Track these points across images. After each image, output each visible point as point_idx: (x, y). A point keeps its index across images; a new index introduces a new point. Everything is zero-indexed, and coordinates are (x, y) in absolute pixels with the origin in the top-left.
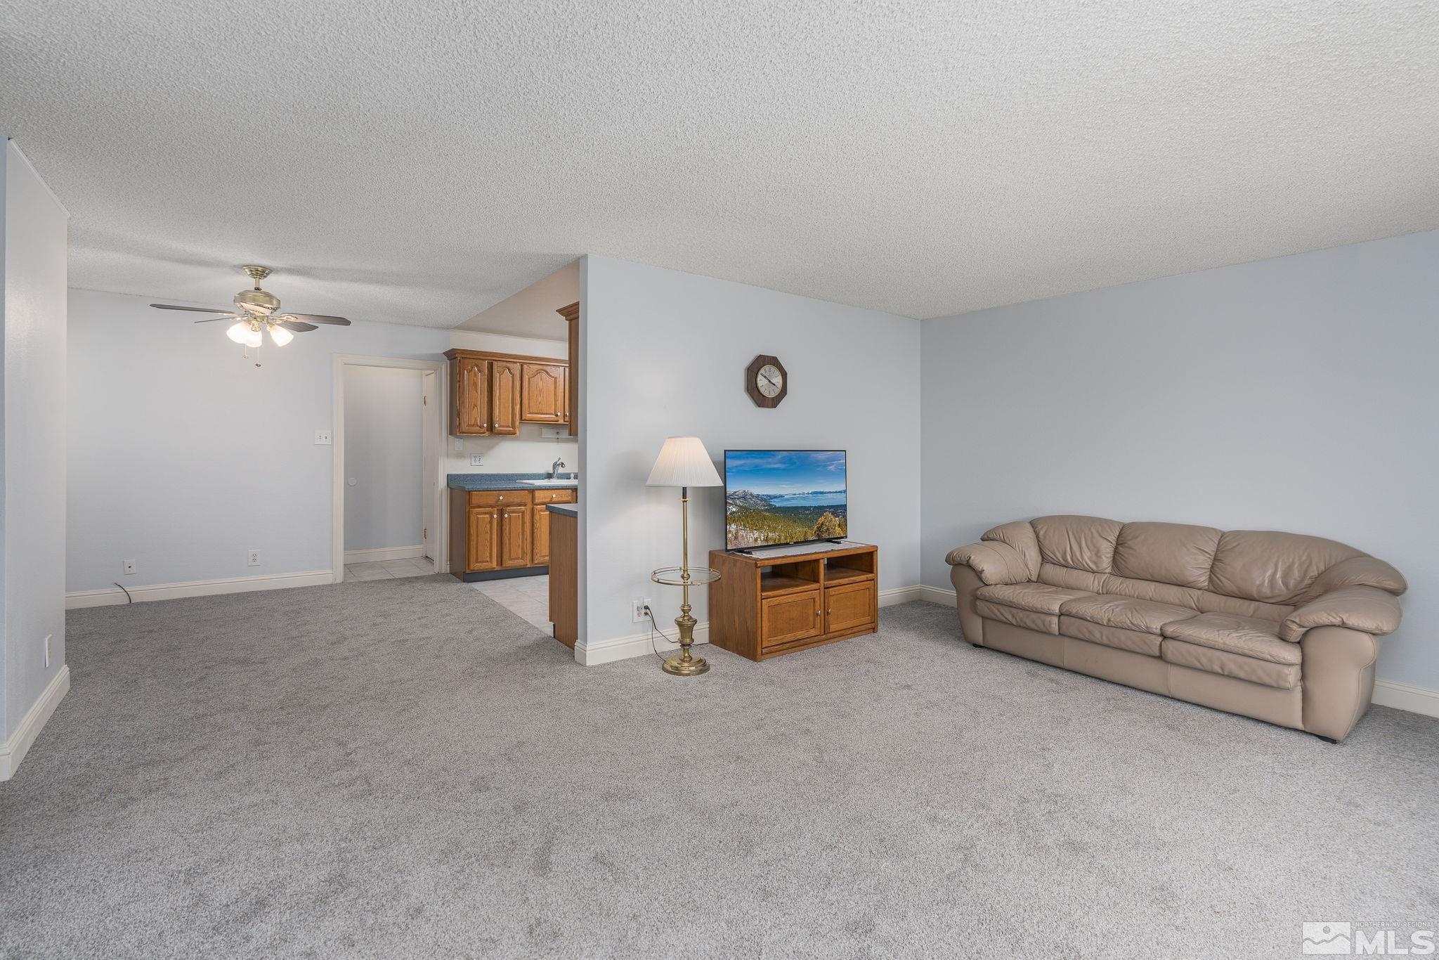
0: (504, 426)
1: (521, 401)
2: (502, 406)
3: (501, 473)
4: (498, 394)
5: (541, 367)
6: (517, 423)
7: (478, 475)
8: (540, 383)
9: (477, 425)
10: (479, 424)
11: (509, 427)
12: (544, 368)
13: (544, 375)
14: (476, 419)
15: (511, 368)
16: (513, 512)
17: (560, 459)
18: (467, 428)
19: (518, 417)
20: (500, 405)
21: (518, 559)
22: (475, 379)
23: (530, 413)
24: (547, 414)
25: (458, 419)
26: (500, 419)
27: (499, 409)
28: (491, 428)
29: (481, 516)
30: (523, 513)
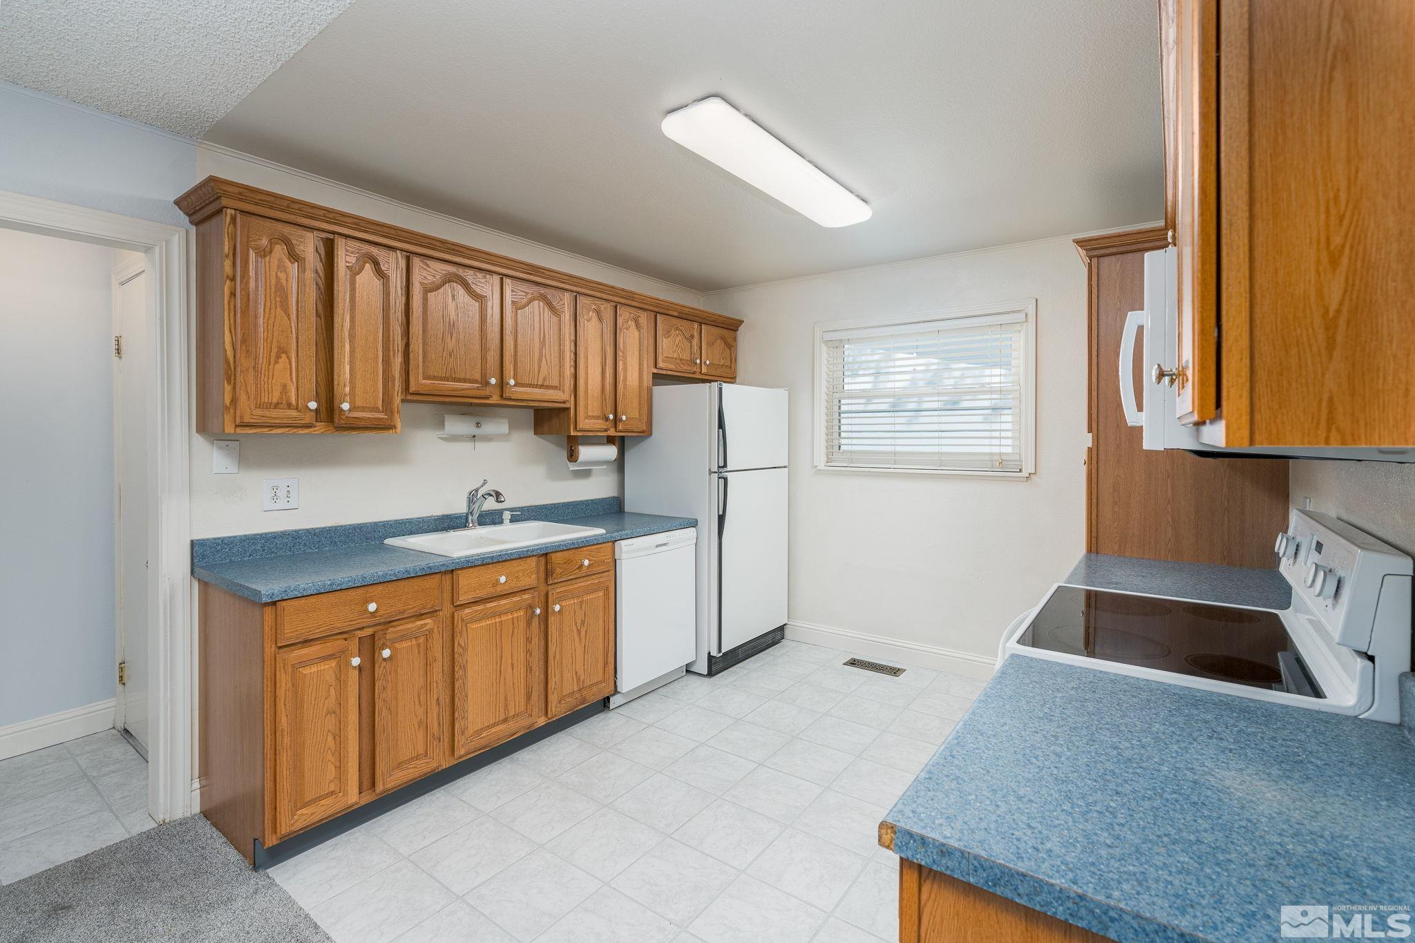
0: (363, 409)
1: (407, 345)
2: (358, 355)
3: (343, 523)
4: (347, 324)
5: (452, 269)
6: (397, 400)
7: (284, 534)
8: (451, 306)
9: (289, 406)
10: (293, 401)
11: (376, 410)
12: (461, 272)
13: (460, 291)
14: (284, 386)
15: (380, 259)
16: (403, 638)
17: (485, 482)
18: (259, 412)
19: (398, 385)
20: (352, 351)
21: (417, 757)
22: (282, 275)
23: (429, 378)
24: (465, 381)
25: (228, 388)
26: (353, 388)
27: (352, 363)
28: (329, 412)
29: (314, 669)
30: (428, 635)
